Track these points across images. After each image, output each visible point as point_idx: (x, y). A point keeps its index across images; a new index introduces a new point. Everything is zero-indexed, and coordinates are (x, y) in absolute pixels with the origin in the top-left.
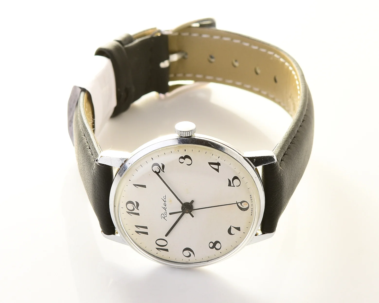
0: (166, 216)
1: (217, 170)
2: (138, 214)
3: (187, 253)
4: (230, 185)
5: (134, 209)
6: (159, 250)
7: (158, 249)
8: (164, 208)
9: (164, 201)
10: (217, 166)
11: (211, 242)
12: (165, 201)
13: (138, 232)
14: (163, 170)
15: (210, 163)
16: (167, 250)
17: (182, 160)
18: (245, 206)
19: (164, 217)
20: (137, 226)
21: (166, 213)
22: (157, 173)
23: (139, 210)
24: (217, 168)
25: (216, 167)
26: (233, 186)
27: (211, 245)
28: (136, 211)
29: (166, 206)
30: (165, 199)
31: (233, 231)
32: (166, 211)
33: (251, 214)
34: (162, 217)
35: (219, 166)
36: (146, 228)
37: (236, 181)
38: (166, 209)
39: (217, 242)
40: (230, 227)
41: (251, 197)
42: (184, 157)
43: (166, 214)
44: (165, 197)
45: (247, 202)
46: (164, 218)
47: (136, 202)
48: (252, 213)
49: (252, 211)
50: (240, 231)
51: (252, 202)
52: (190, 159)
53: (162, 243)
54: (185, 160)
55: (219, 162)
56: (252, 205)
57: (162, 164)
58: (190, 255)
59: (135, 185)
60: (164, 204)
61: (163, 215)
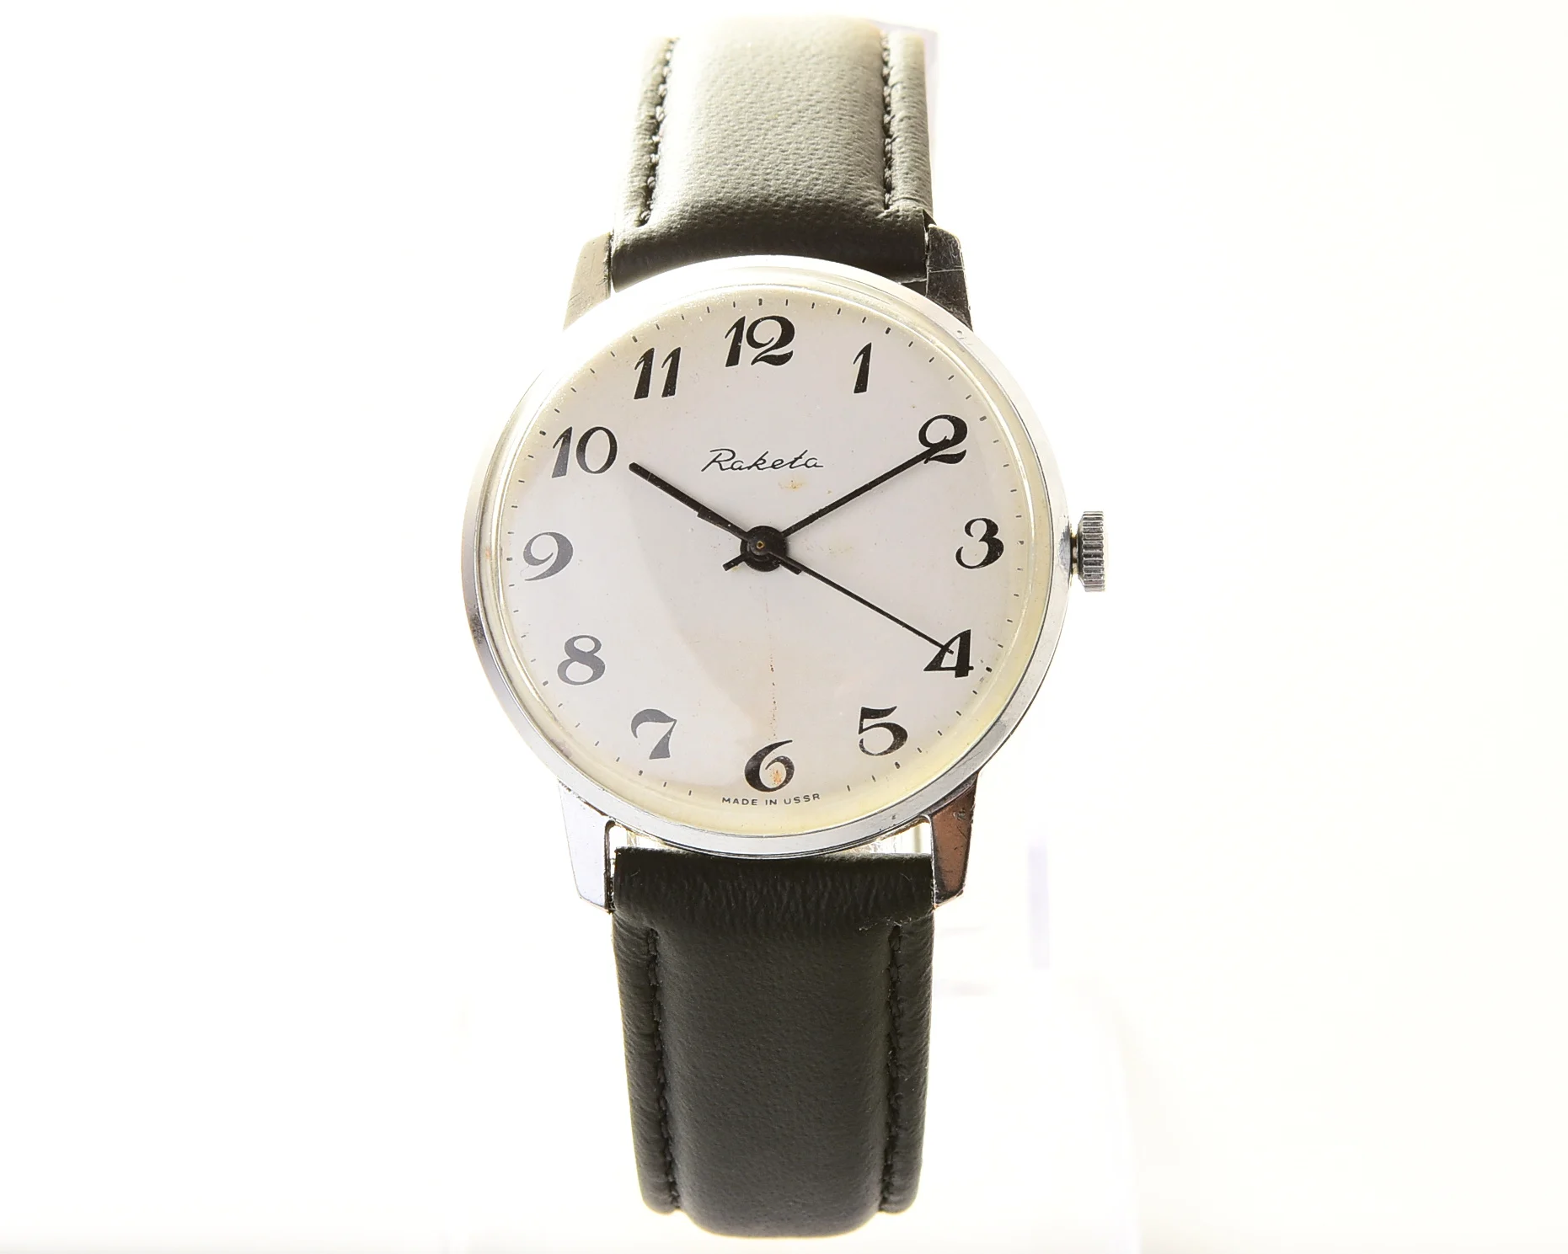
0: (723, 467)
1: (935, 665)
2: (733, 359)
3: (547, 549)
4: (867, 713)
5: (754, 344)
6: (561, 441)
7: (567, 433)
8: (761, 459)
9: (796, 459)
10: (954, 665)
11: (598, 645)
12: (792, 462)
13: (648, 357)
14: (937, 458)
15: (965, 637)
16: (560, 471)
17: (980, 529)
18: (769, 774)
19: (719, 462)
20: (675, 356)
21: (740, 468)
23: (753, 363)
24: (943, 666)
25: (950, 660)
26: (864, 727)
27: (585, 646)
28: (747, 352)
29: (773, 466)
30: (805, 464)
31: (652, 732)
32: (749, 468)
33: (729, 800)
34: (718, 452)
35: (954, 672)
36: (670, 389)
37: (888, 738)
38: (755, 467)
39: (598, 668)
40: (670, 720)
41: (811, 797)
43: (732, 468)
44: (815, 465)
45: (786, 781)
46: (714, 461)
47: (791, 353)
48: (736, 800)
49: (745, 802)
50: (651, 757)
51: (788, 802)
52: (986, 563)
53: (598, 448)
54: (981, 540)
55: (970, 672)
56: (775, 803)
57: (963, 454)
58: (533, 561)
59: (866, 351)
60: (782, 461)
61: (731, 455)
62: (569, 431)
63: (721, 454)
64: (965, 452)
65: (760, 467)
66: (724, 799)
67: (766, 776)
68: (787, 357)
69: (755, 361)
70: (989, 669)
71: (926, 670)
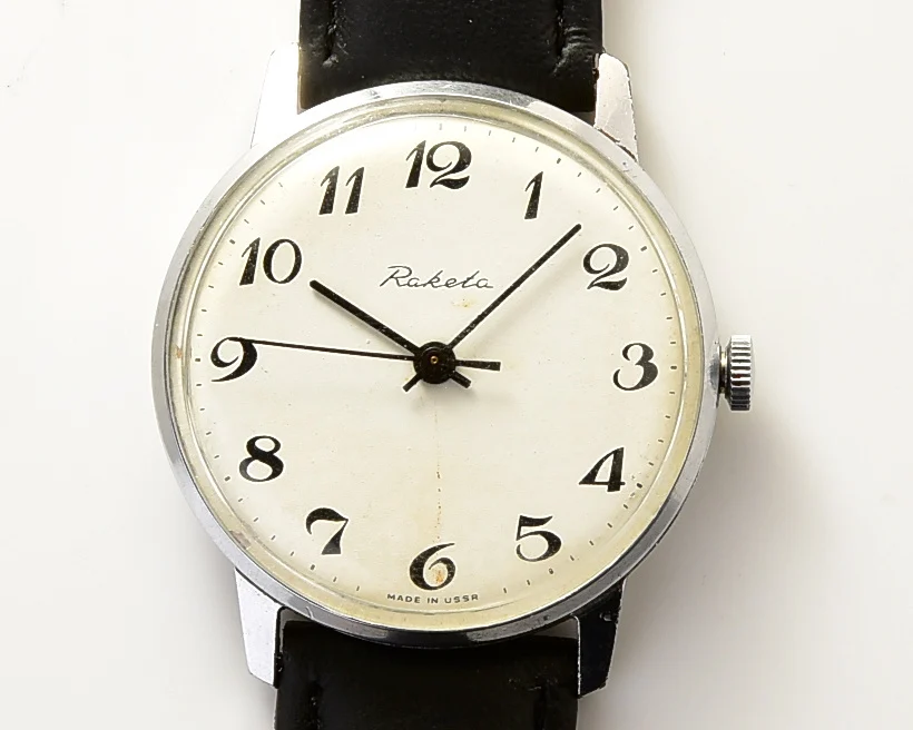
0: (400, 284)
1: (590, 479)
2: (413, 181)
3: (233, 353)
4: (525, 521)
5: (433, 167)
6: (249, 251)
7: (254, 245)
8: (435, 277)
9: (469, 279)
10: (607, 480)
11: (278, 446)
12: (465, 282)
13: (333, 176)
14: (599, 285)
15: (618, 454)
16: (247, 279)
17: (636, 353)
18: (431, 573)
19: (396, 278)
20: (359, 175)
21: (416, 285)
23: (432, 186)
24: (597, 480)
25: (604, 474)
26: (522, 534)
27: (265, 446)
28: (426, 175)
29: (447, 285)
30: (477, 285)
31: (326, 529)
32: (424, 285)
33: (394, 597)
34: (396, 269)
35: (606, 487)
36: (352, 207)
37: (544, 544)
38: (430, 285)
39: (277, 467)
40: (341, 518)
41: (470, 598)
42: (651, 361)
43: (408, 284)
44: (485, 286)
45: (447, 582)
46: (392, 277)
47: (467, 178)
48: (400, 598)
49: (409, 599)
50: (325, 552)
51: (448, 600)
52: (644, 383)
53: (283, 262)
54: (639, 363)
55: (622, 487)
56: (436, 601)
57: (622, 283)
58: (220, 364)
59: (538, 180)
60: (455, 281)
61: (408, 272)
62: (257, 241)
63: (398, 271)
64: (625, 280)
65: (435, 285)
66: (390, 596)
67: (428, 575)
68: (464, 181)
69: (434, 184)
70: (639, 486)
71: (581, 483)
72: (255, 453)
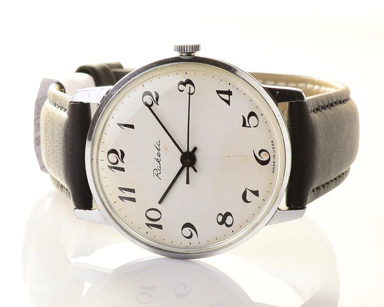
0: (160, 173)
1: (228, 102)
2: (122, 170)
3: (187, 231)
4: (244, 125)
5: (117, 162)
6: (150, 227)
7: (148, 225)
8: (157, 160)
9: (157, 148)
10: (228, 96)
11: (220, 214)
12: (158, 150)
13: (122, 198)
14: (157, 102)
15: (219, 92)
16: (160, 227)
17: (182, 87)
18: (264, 157)
19: (158, 174)
20: (121, 189)
21: (160, 167)
22: (149, 106)
23: (124, 163)
24: (228, 100)
25: (226, 97)
26: (249, 126)
27: (220, 219)
28: (120, 165)
29: (159, 156)
30: (159, 145)
31: (250, 196)
32: (160, 164)
34: (154, 174)
35: (231, 96)
36: (133, 191)
37: (253, 118)
38: (160, 162)
39: (228, 214)
40: (246, 190)
41: (273, 143)
42: (184, 82)
43: (160, 170)
44: (159, 142)
45: (267, 152)
46: (157, 176)
47: (120, 150)
48: (274, 168)
49: (274, 165)
50: (258, 196)
51: (274, 151)
52: (193, 84)
53: (154, 215)
54: (185, 86)
55: (230, 90)
56: (274, 155)
57: (156, 93)
58: (191, 235)
59: (120, 125)
60: (158, 153)
61: (155, 170)
63: (155, 174)
64: (155, 92)
65: (159, 160)
66: (273, 172)
68: (122, 151)
69: (123, 162)
70: (230, 84)
71: (230, 105)
72: (223, 222)
